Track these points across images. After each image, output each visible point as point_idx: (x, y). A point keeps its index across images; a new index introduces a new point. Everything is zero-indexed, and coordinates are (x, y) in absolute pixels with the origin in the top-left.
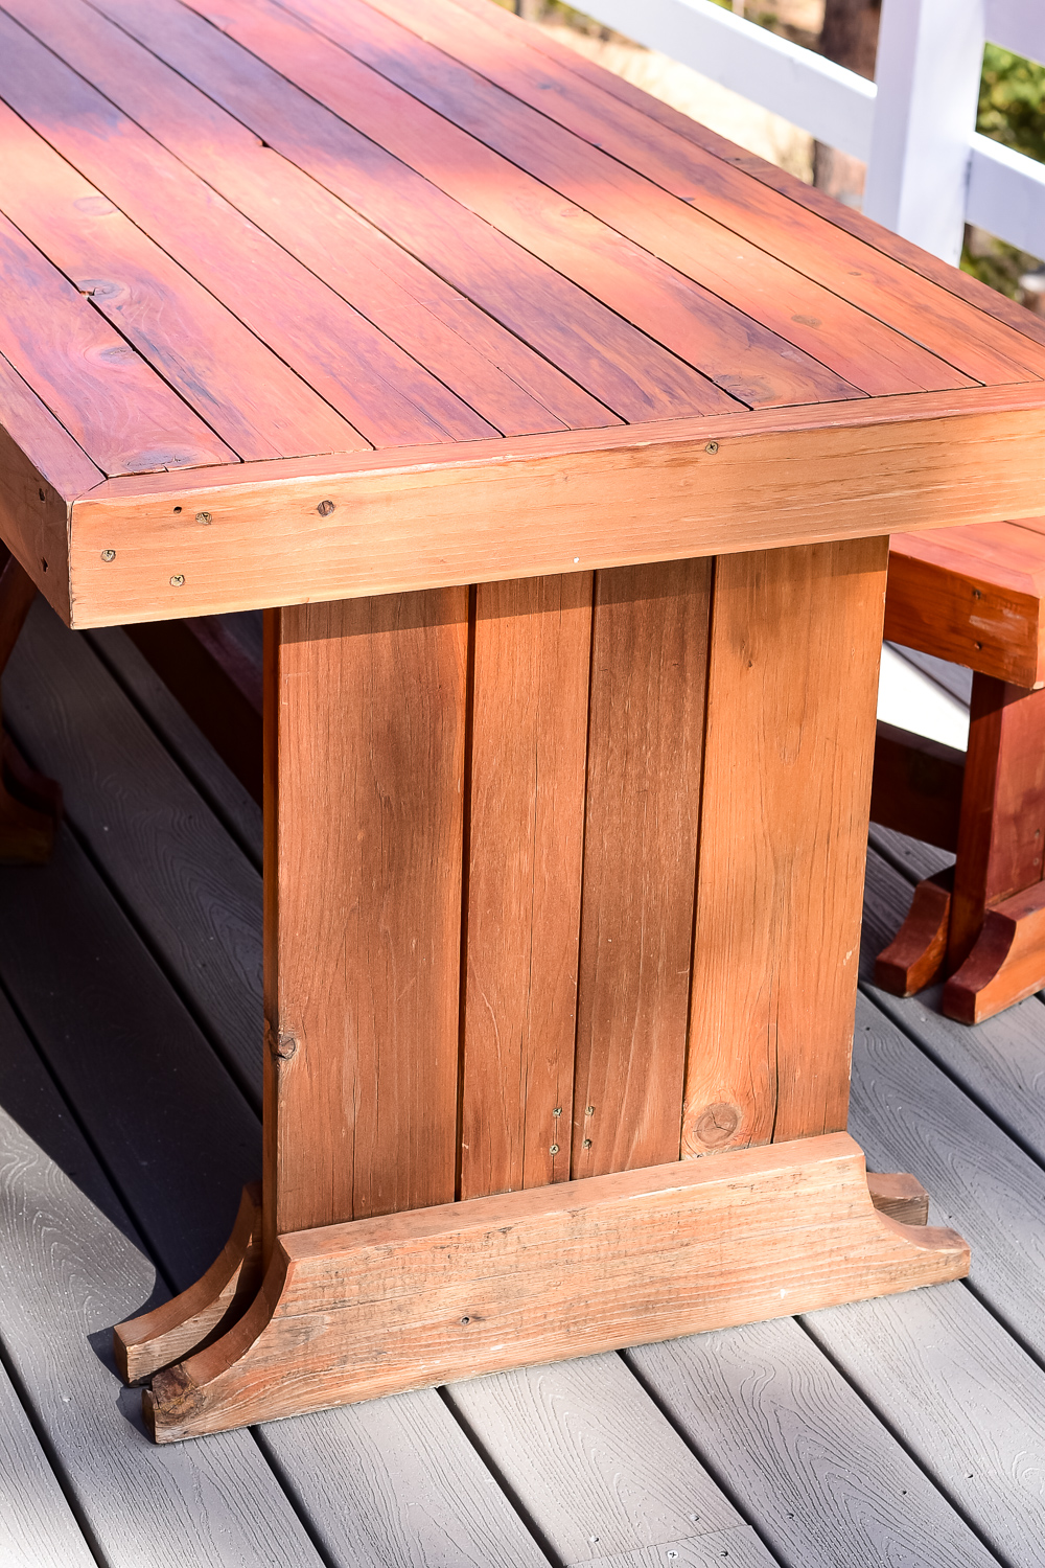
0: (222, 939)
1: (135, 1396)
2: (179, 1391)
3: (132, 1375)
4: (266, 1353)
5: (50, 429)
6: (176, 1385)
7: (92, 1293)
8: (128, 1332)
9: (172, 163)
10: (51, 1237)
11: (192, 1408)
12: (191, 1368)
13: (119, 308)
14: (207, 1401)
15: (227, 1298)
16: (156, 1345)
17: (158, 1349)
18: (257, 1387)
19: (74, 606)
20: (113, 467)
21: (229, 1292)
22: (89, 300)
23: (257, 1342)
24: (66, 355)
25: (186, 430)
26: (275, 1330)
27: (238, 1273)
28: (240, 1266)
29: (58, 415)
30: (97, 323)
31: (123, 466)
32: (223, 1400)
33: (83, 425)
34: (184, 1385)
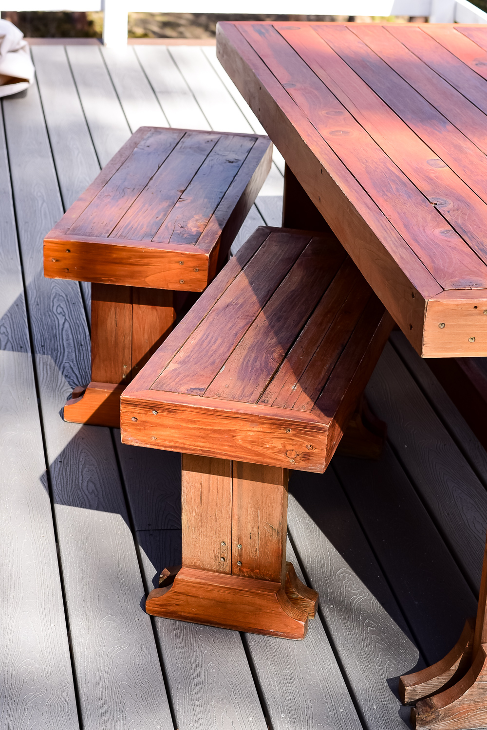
0: (457, 503)
1: (407, 710)
2: (429, 710)
3: (406, 700)
4: (471, 698)
5: (418, 266)
6: (428, 707)
7: (390, 661)
8: (406, 680)
9: (472, 146)
10: (372, 632)
11: (434, 719)
12: (435, 700)
13: (448, 212)
14: (441, 716)
15: (453, 670)
16: (419, 688)
17: (420, 690)
18: (464, 713)
19: (424, 347)
20: (447, 285)
21: (455, 667)
22: (434, 207)
23: (467, 692)
24: (425, 232)
25: (480, 271)
26: (476, 687)
27: (460, 659)
28: (462, 656)
29: (421, 259)
30: (439, 218)
31: (451, 285)
32: (448, 717)
33: (433, 265)
34: (431, 707)
